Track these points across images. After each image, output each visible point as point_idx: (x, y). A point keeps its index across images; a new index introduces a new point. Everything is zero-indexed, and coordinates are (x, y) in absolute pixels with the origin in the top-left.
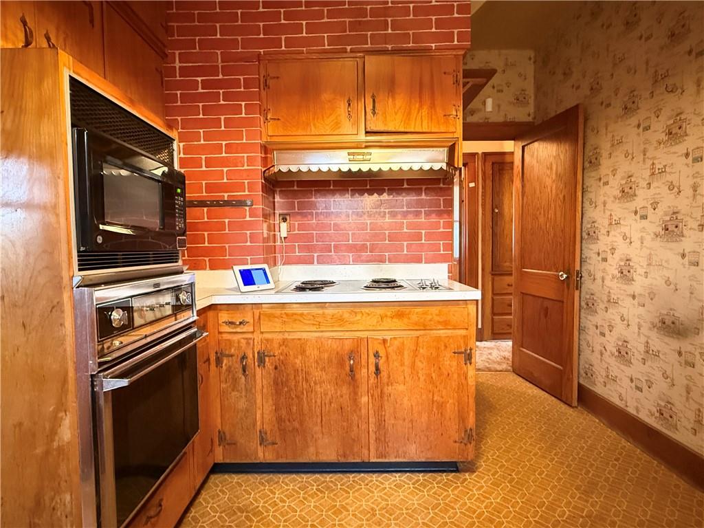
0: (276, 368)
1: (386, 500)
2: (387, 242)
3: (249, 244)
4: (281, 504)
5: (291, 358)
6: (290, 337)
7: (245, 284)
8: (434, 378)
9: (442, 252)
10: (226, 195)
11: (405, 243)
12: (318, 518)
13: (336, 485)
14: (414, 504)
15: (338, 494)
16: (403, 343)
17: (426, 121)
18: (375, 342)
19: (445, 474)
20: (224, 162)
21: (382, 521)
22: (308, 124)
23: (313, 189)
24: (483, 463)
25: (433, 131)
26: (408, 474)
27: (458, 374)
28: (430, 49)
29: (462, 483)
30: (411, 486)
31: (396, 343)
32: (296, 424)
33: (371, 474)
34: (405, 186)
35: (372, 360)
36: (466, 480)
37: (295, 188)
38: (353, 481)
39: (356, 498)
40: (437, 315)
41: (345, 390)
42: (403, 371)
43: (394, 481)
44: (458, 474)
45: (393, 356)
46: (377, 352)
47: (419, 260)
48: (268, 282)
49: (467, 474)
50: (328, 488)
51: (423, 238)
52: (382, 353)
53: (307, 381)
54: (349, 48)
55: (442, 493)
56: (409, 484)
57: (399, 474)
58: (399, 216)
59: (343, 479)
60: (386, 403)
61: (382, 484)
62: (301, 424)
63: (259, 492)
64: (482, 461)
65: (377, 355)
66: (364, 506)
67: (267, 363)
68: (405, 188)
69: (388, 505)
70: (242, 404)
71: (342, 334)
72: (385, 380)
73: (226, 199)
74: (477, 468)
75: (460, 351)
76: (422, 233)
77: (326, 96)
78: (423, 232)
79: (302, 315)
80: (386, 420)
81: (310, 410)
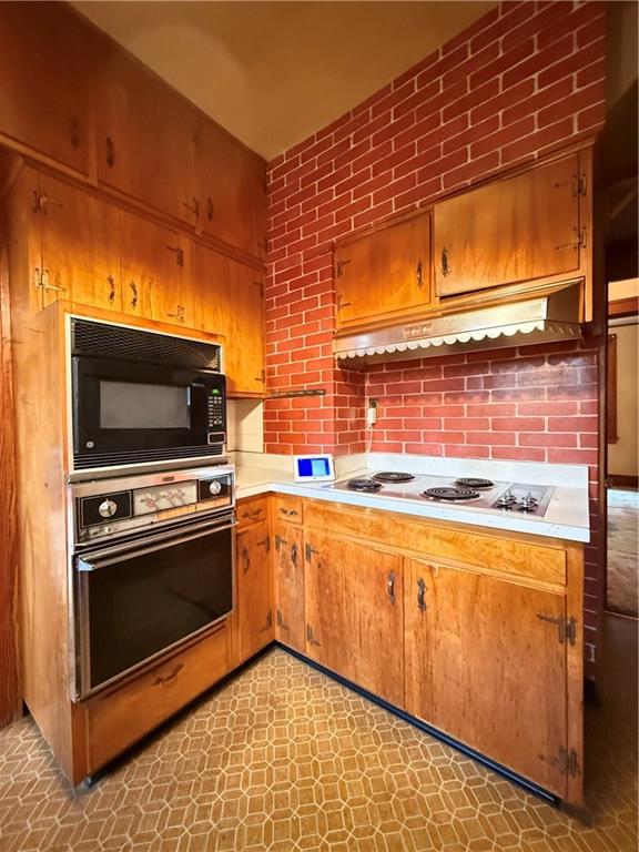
0: (319, 566)
1: (416, 786)
2: (490, 431)
3: (322, 432)
4: (306, 716)
5: (333, 560)
6: (333, 537)
7: (301, 475)
8: (504, 643)
9: (579, 448)
10: (305, 385)
11: (517, 433)
12: (327, 756)
13: (372, 725)
14: (450, 817)
15: (367, 739)
16: (456, 578)
17: (524, 264)
18: (419, 566)
19: (531, 796)
20: (304, 355)
21: (391, 813)
22: (377, 303)
23: (402, 370)
24: (617, 820)
25: (535, 276)
26: (471, 761)
27: (547, 653)
28: (531, 161)
29: (553, 833)
30: (464, 784)
31: (448, 575)
32: (337, 633)
33: (421, 732)
34: (518, 356)
35: (416, 588)
36: (562, 830)
37: (385, 371)
38: (395, 730)
39: (382, 756)
40: (508, 550)
41: (384, 614)
42: (457, 617)
43: (444, 761)
44: (553, 811)
45: (442, 593)
46: (422, 580)
47: (539, 457)
48: (328, 472)
49: (570, 821)
50: (362, 723)
51: (547, 427)
52: (428, 583)
53: (346, 590)
54: (418, 203)
55: (505, 830)
56: (462, 779)
57: (458, 754)
58: (509, 397)
59: (384, 720)
60: (433, 650)
61: (426, 755)
62: (342, 634)
63: (298, 690)
64: (617, 814)
65: (421, 584)
66: (384, 775)
67: (312, 560)
68: (517, 360)
69: (413, 793)
70: (293, 592)
71: (382, 546)
72: (432, 620)
73: (305, 389)
74: (598, 822)
75: (550, 616)
76: (544, 420)
77: (395, 267)
78: (546, 418)
79: (342, 515)
80: (434, 671)
81: (350, 623)
